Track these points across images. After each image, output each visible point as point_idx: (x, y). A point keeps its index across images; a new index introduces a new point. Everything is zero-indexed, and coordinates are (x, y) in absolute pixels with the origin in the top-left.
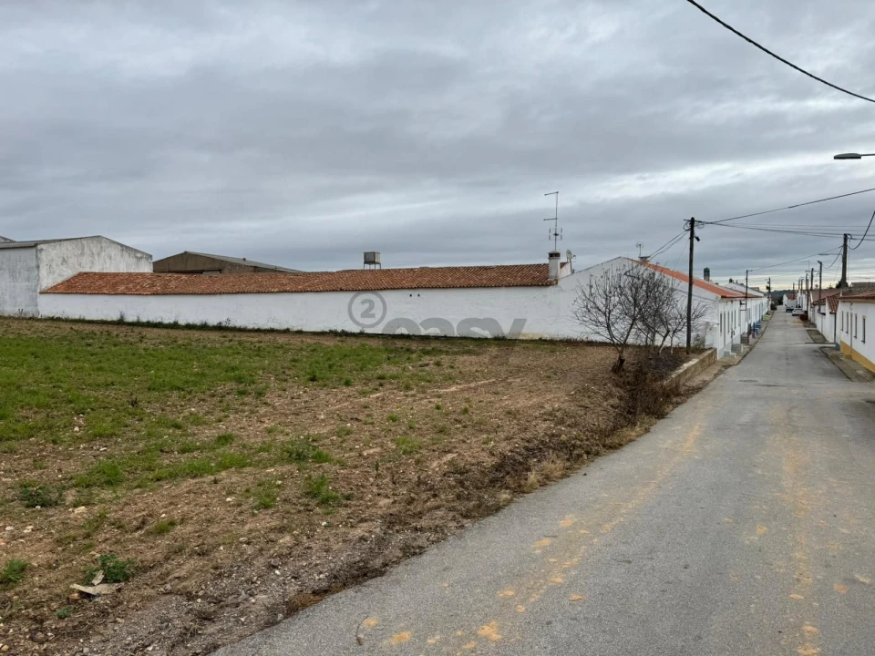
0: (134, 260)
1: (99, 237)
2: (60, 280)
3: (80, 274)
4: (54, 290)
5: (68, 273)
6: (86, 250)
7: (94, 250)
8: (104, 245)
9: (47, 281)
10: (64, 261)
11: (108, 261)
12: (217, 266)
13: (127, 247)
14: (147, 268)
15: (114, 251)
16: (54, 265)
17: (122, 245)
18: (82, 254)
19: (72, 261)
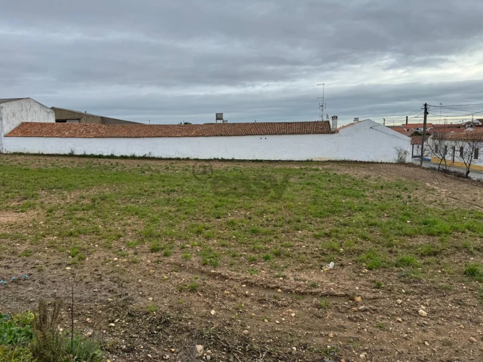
0: (46, 114)
1: (29, 98)
2: (13, 128)
3: (23, 124)
4: (12, 134)
5: (17, 123)
6: (24, 108)
7: (27, 107)
8: (32, 104)
9: (7, 129)
10: (14, 115)
11: (34, 114)
12: (77, 117)
13: (42, 105)
14: (52, 120)
15: (37, 108)
16: (9, 118)
17: (40, 104)
18: (22, 110)
19: (18, 114)
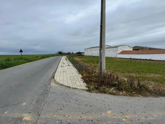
1: (125, 45)
2: (120, 52)
3: (123, 51)
4: (120, 54)
5: (121, 51)
6: (124, 47)
9: (119, 52)
10: (121, 49)
14: (132, 50)
15: (127, 47)
19: (122, 49)
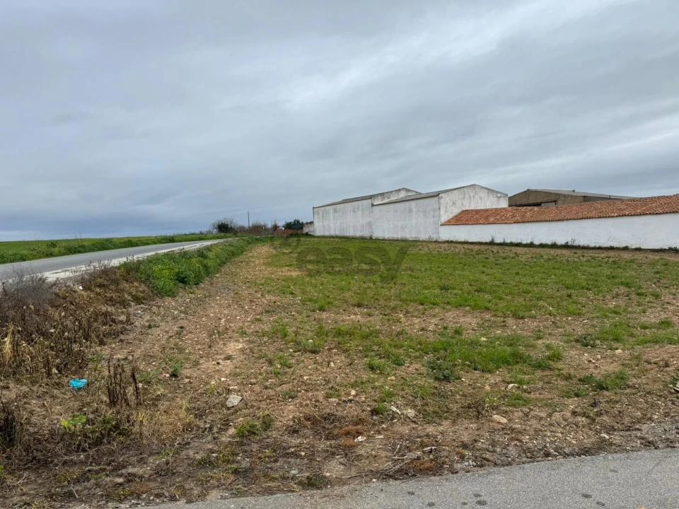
0: (496, 199)
1: (474, 185)
2: (451, 216)
3: (463, 212)
4: (448, 223)
5: (456, 211)
6: (467, 195)
7: (471, 194)
8: (477, 190)
9: (445, 217)
10: (454, 203)
11: (479, 201)
12: (553, 198)
13: (491, 190)
14: (504, 204)
15: (483, 194)
16: (448, 207)
17: (488, 189)
18: (464, 198)
19: (458, 203)
